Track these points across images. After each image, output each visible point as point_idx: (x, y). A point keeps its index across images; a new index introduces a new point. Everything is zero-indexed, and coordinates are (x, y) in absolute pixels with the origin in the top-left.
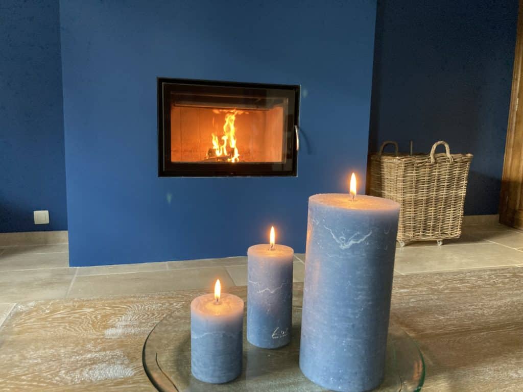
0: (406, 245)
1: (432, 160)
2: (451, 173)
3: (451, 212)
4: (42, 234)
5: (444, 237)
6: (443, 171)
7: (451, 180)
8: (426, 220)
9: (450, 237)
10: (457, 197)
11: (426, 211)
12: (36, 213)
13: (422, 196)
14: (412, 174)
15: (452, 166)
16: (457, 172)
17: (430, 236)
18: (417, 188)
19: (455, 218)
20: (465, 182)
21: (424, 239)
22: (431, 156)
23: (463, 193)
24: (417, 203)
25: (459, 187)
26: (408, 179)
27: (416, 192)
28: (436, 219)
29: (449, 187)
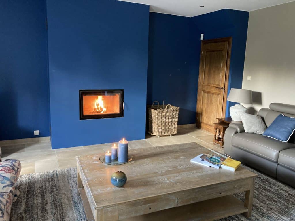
0: (160, 137)
1: (166, 111)
2: (172, 114)
3: (173, 126)
4: (37, 138)
5: (171, 134)
6: (170, 114)
7: (173, 116)
8: (165, 129)
9: (173, 134)
10: (175, 121)
11: (165, 126)
12: (35, 131)
13: (164, 121)
14: (160, 115)
15: (173, 112)
16: (174, 113)
17: (167, 134)
18: (162, 119)
19: (175, 128)
20: (177, 116)
21: (165, 135)
22: (166, 109)
23: (177, 120)
24: (162, 124)
25: (175, 118)
26: (159, 116)
27: (162, 120)
28: (168, 128)
29: (172, 118)
